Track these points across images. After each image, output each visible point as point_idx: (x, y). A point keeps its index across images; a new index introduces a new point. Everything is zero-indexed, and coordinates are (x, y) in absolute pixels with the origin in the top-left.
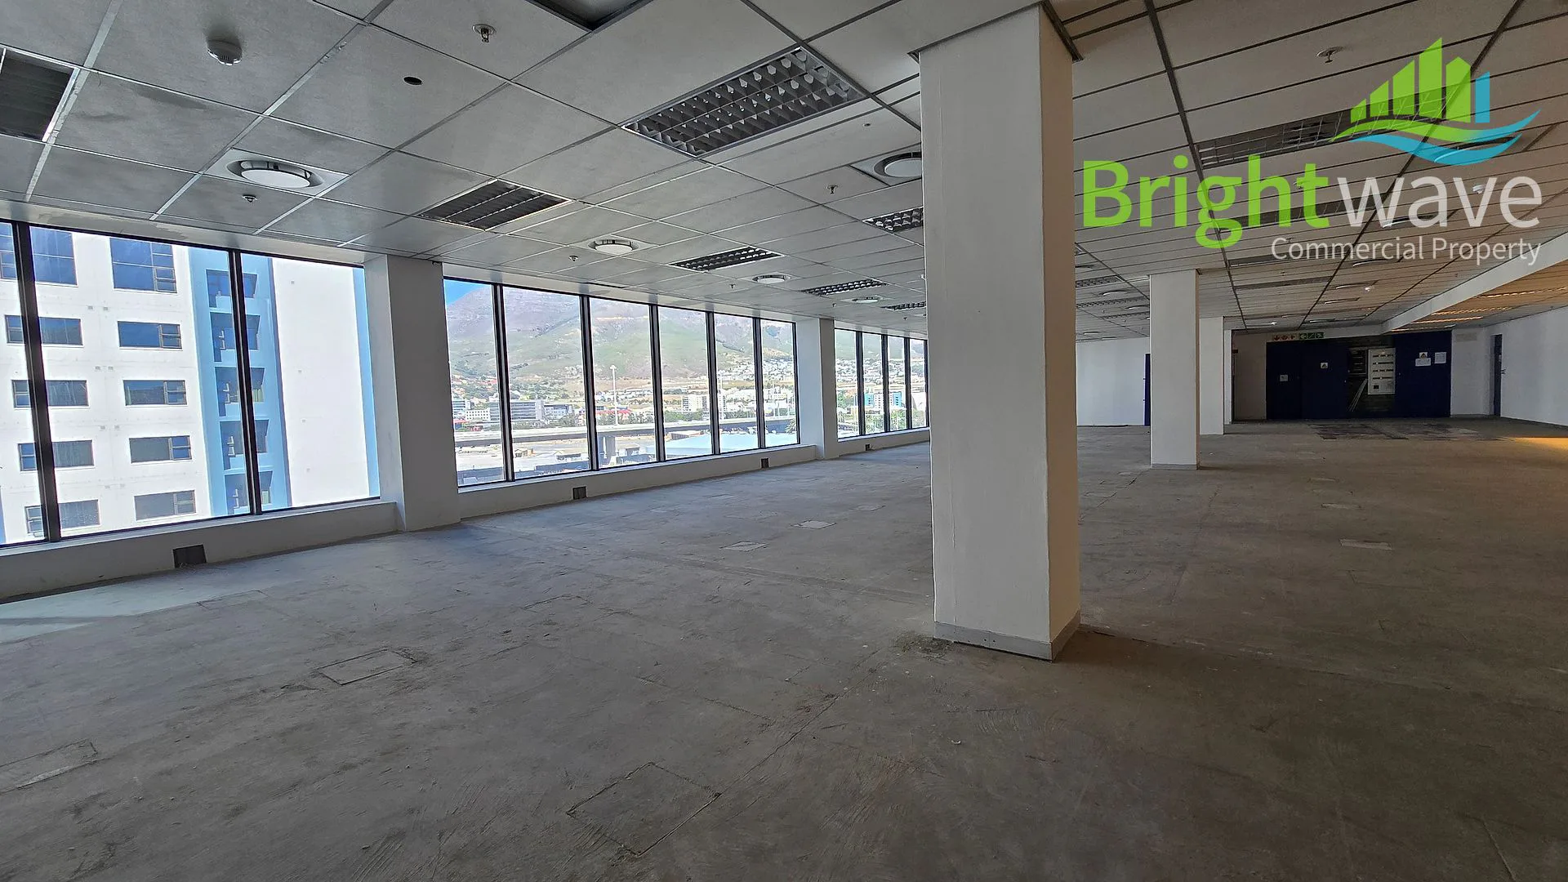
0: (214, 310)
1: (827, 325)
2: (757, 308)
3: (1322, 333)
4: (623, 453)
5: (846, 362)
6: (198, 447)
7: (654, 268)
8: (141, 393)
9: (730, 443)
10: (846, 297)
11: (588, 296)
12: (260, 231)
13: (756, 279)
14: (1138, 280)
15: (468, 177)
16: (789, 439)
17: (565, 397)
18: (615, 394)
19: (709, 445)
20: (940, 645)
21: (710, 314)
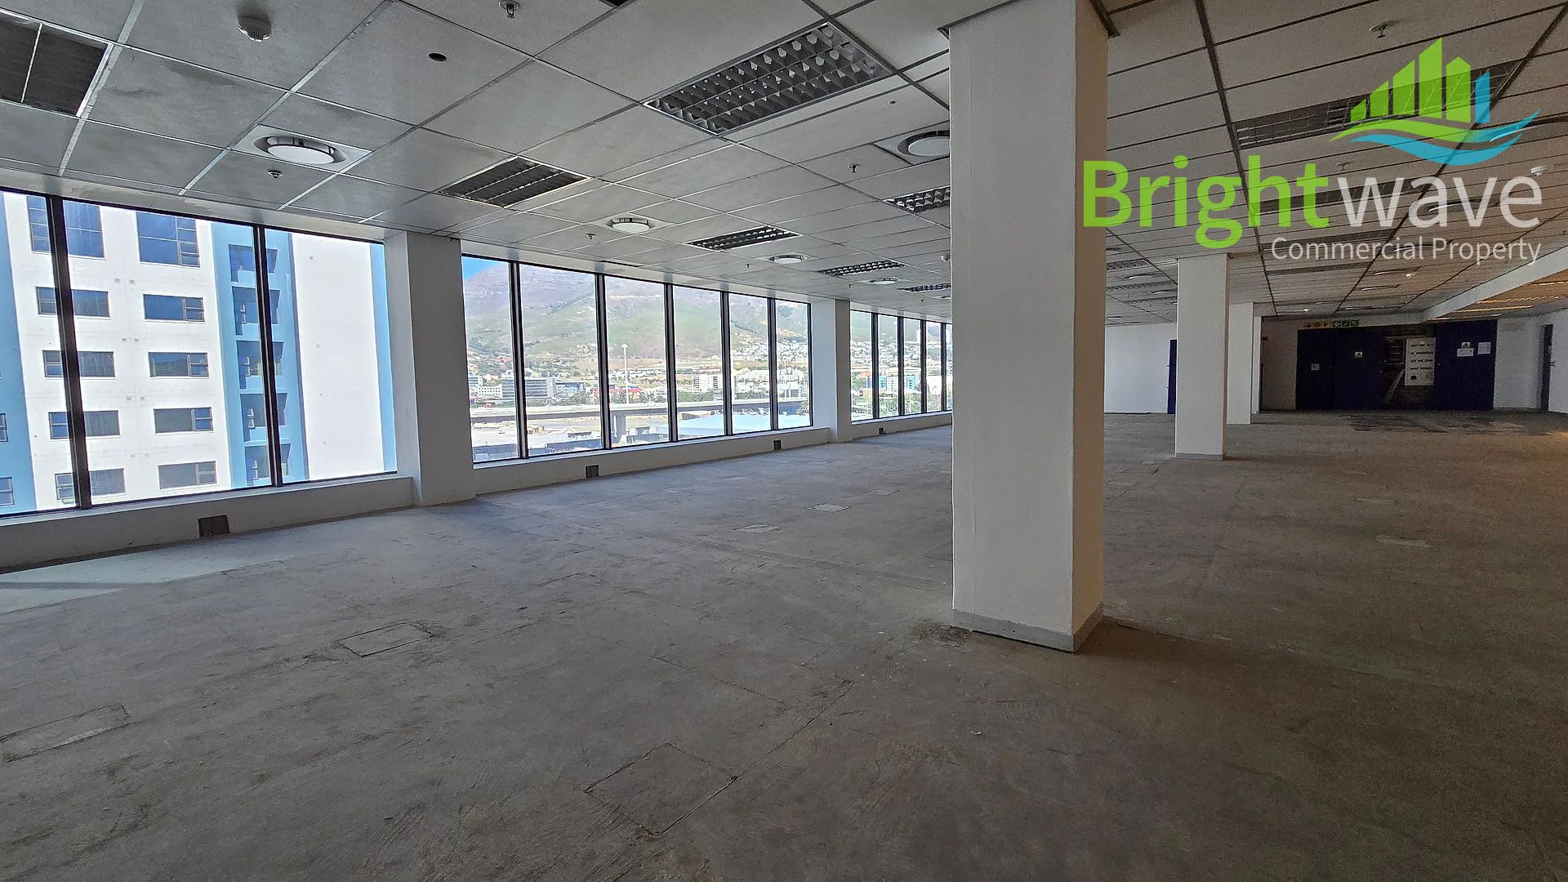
0: (235, 284)
1: (843, 305)
2: (771, 288)
3: (1357, 321)
4: (633, 432)
5: (859, 344)
6: (219, 418)
7: (670, 247)
8: (166, 365)
9: (744, 423)
10: (864, 278)
11: (604, 275)
12: (283, 206)
13: (773, 259)
14: (1165, 264)
15: (488, 154)
16: (803, 421)
17: (577, 374)
18: (626, 372)
19: (722, 426)
20: (958, 634)
21: (724, 294)
